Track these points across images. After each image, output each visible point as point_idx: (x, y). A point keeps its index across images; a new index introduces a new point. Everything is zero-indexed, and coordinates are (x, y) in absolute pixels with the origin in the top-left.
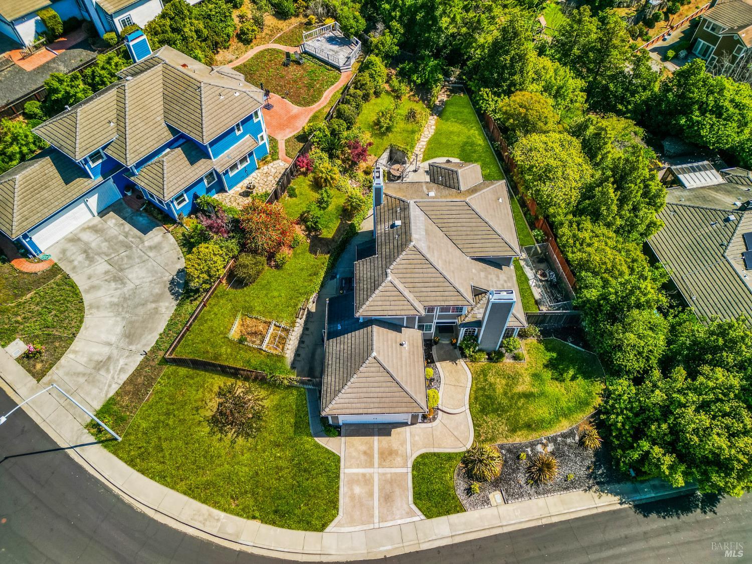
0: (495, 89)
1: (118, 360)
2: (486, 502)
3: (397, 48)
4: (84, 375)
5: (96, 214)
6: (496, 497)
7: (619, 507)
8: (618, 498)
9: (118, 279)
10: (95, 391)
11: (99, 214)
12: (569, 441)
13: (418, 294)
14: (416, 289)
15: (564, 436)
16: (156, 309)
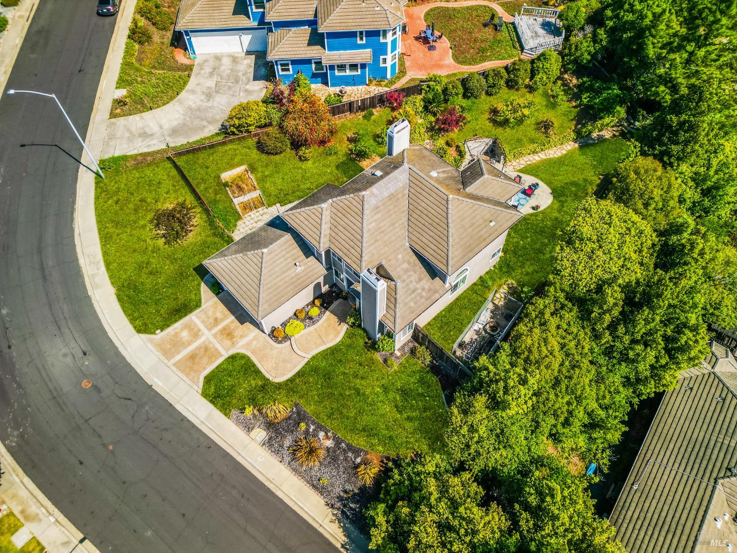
1: (154, 139)
2: (249, 429)
4: (131, 133)
5: (245, 51)
6: (260, 434)
8: (344, 538)
9: (209, 96)
10: (125, 146)
11: (247, 52)
12: (350, 454)
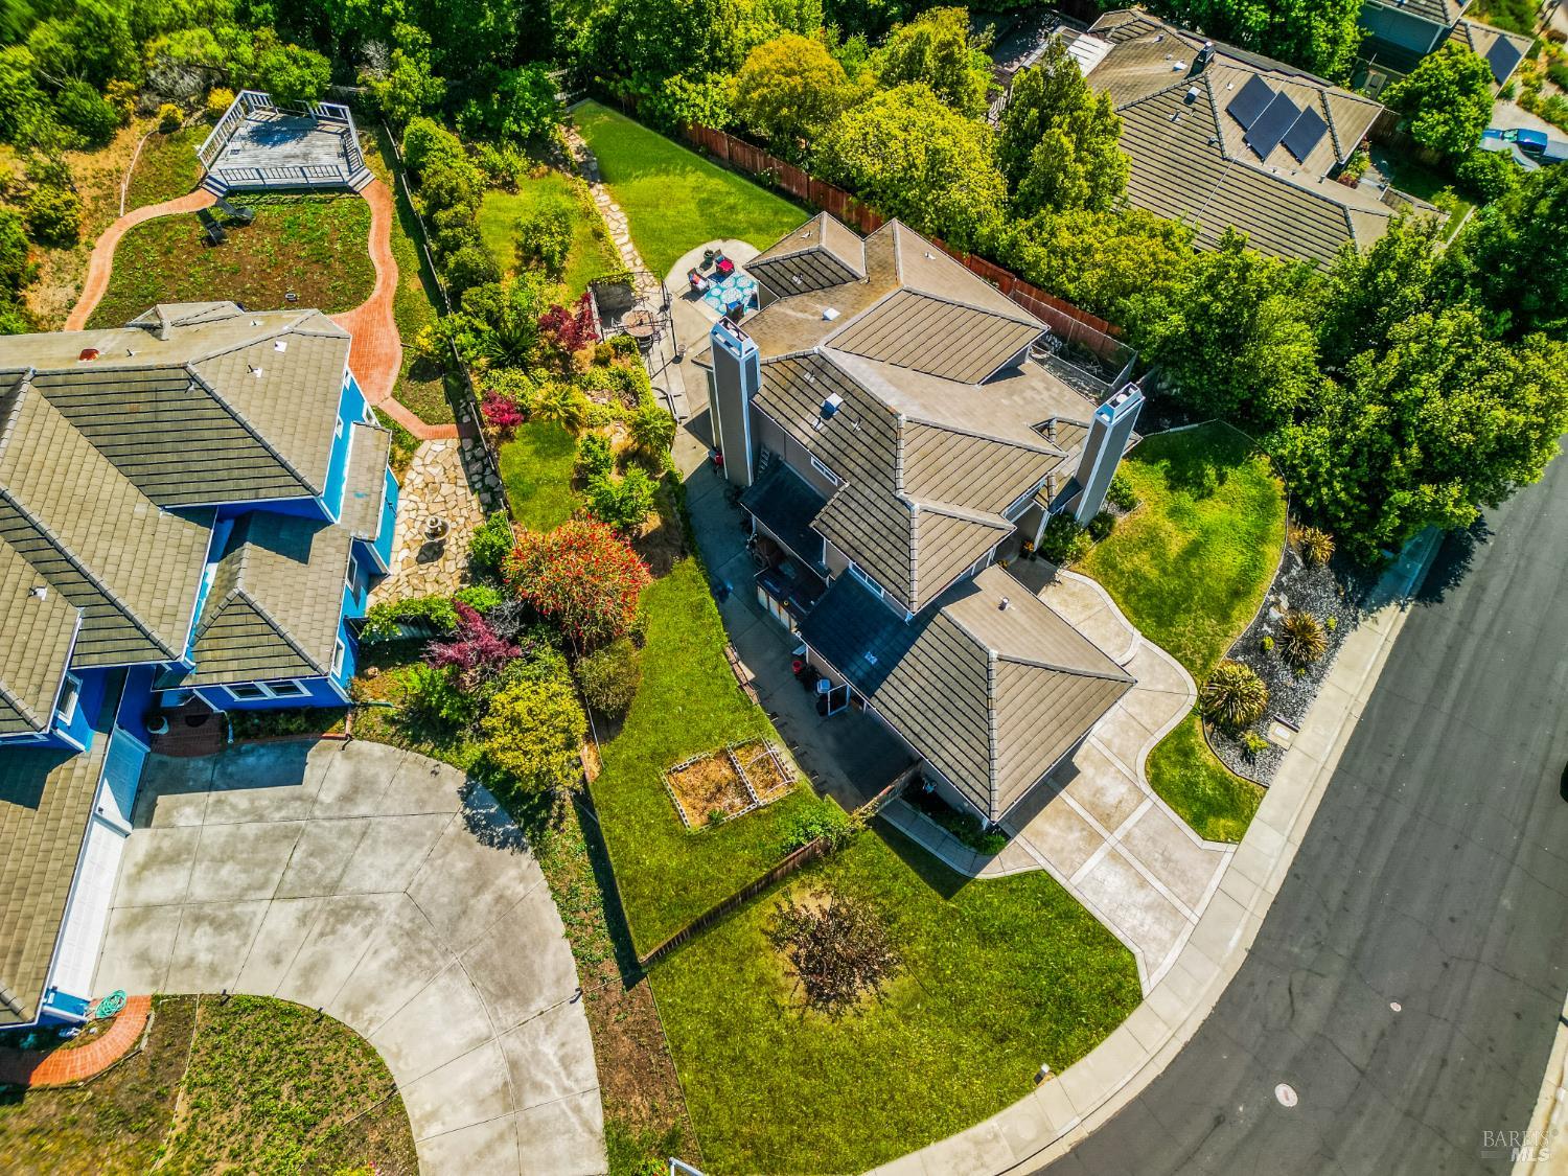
0: (691, 70)
1: (535, 1053)
2: (1276, 751)
3: (439, 80)
5: (127, 826)
6: (1278, 733)
7: (1404, 616)
8: (1393, 604)
10: (560, 1145)
11: (132, 820)
12: (1294, 572)
13: (975, 500)
14: (966, 494)
15: (1285, 570)
16: (499, 898)
